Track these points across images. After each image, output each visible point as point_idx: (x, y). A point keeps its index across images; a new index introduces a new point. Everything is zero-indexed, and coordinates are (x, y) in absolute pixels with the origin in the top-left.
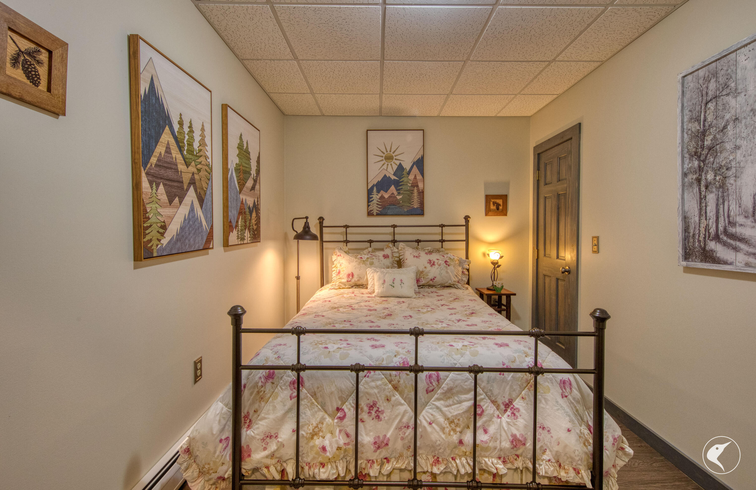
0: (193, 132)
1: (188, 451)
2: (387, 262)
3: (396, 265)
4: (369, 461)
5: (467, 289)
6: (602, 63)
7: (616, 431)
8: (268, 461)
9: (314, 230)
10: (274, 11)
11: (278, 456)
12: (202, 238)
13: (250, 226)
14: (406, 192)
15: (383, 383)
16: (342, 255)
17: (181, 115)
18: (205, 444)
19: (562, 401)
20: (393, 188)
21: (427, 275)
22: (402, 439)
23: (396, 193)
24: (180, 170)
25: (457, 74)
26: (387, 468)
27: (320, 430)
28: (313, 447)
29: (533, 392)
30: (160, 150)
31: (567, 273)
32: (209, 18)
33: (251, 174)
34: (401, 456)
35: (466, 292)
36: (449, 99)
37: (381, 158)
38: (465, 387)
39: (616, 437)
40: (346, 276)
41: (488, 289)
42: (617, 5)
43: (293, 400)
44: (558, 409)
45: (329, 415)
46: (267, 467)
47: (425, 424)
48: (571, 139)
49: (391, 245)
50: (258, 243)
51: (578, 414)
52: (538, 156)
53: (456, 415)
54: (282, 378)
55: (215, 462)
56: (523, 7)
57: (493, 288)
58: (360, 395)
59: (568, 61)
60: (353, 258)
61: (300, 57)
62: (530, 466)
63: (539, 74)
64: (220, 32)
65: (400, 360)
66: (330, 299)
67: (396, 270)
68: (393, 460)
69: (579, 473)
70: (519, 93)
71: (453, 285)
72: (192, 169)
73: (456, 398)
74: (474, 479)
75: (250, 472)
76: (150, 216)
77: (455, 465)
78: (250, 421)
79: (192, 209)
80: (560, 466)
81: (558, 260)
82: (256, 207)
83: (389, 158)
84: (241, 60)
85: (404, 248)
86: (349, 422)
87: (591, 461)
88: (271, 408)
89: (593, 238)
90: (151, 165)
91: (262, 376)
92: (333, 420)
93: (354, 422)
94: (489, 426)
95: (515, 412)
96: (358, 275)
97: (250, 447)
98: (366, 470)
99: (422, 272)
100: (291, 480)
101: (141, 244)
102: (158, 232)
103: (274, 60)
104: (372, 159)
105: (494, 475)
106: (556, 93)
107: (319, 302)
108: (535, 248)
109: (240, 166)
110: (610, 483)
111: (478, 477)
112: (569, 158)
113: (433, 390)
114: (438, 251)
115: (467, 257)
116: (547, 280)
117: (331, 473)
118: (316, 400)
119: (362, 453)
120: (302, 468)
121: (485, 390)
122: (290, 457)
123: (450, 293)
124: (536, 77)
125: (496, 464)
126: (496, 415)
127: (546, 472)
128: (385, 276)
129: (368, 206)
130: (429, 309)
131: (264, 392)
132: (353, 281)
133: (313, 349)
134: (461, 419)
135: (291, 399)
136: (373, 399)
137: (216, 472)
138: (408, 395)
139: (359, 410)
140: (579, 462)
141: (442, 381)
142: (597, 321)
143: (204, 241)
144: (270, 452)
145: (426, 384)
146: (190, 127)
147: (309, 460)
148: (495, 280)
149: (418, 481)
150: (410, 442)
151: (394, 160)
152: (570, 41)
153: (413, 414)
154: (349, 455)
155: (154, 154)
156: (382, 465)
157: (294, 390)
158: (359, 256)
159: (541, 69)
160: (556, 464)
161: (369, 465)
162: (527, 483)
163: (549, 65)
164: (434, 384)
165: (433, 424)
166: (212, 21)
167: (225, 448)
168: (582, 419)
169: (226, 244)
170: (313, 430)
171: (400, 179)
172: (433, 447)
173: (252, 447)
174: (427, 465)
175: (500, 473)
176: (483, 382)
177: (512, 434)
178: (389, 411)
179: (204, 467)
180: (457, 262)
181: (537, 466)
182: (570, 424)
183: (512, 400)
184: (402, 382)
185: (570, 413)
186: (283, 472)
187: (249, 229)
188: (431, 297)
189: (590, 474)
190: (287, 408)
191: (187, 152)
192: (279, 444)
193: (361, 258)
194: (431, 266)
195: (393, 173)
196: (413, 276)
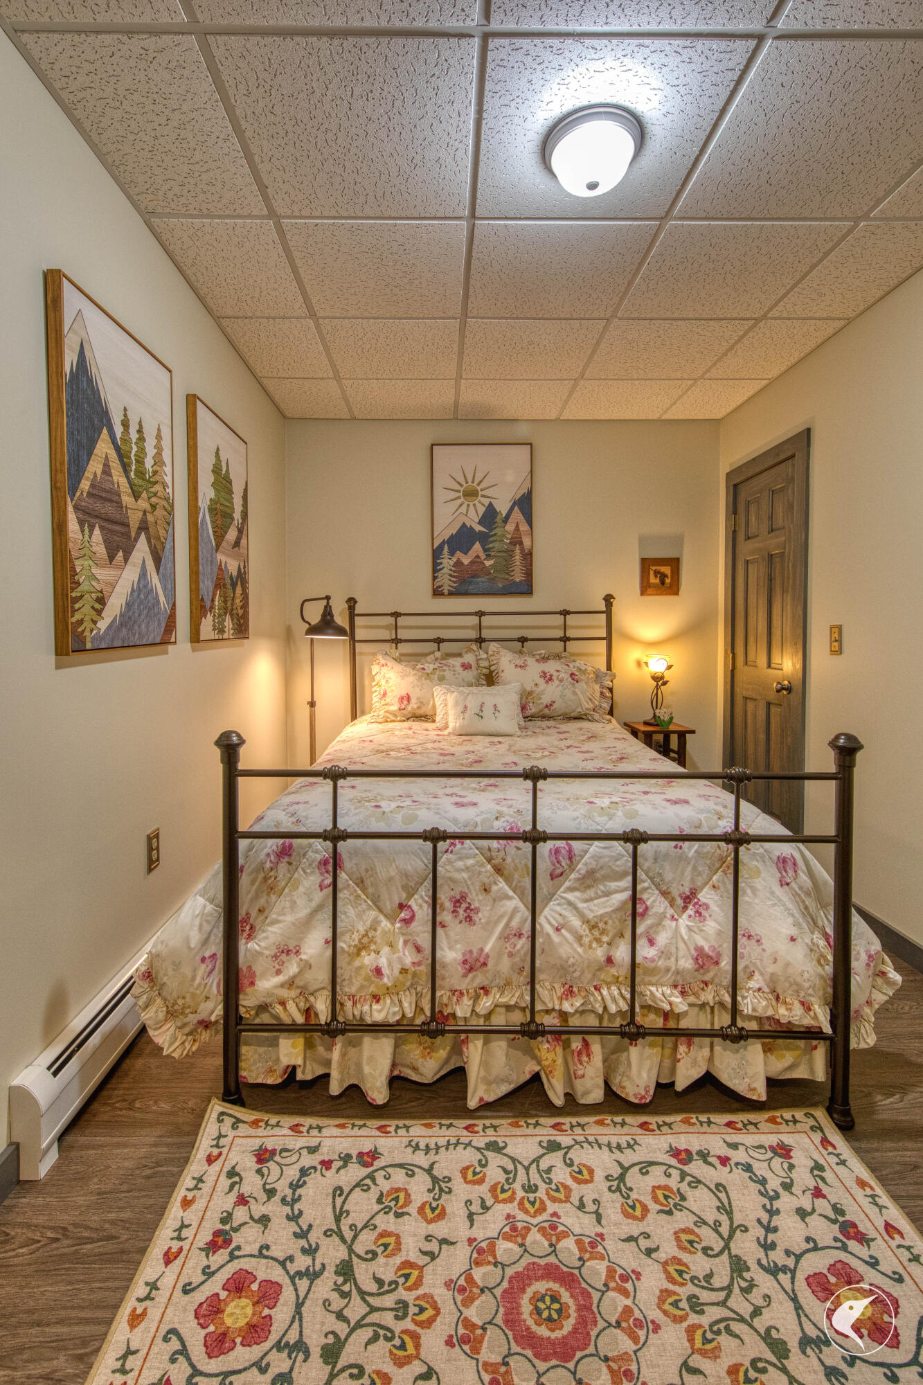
0: (145, 441)
1: (148, 975)
2: (469, 675)
3: (484, 682)
4: (454, 992)
5: (610, 721)
6: (850, 321)
7: (872, 944)
8: (284, 993)
9: (341, 619)
10: (281, 232)
11: (301, 984)
12: (159, 625)
13: (232, 610)
14: (501, 554)
15: (478, 862)
16: (389, 664)
17: (125, 410)
18: (177, 965)
19: (779, 891)
20: (477, 546)
21: (540, 698)
22: (511, 955)
23: (483, 556)
24: (124, 505)
25: (594, 341)
26: (486, 1004)
27: (372, 941)
28: (360, 968)
29: (731, 877)
30: (94, 469)
31: (785, 692)
32: (167, 243)
33: (233, 519)
34: (508, 983)
35: (609, 727)
36: (578, 388)
37: (457, 494)
38: (617, 869)
39: (873, 953)
40: (397, 699)
41: (646, 723)
42: (875, 219)
43: (324, 891)
44: (774, 905)
45: (385, 916)
46: (283, 1003)
47: (549, 929)
48: (793, 456)
49: (474, 646)
50: (245, 641)
51: (809, 913)
52: (735, 489)
53: (602, 915)
54: (304, 855)
55: (194, 995)
56: (713, 223)
57: (655, 722)
58: (439, 882)
59: (789, 319)
60: (408, 670)
61: (320, 313)
62: (727, 999)
63: (737, 342)
64: (185, 268)
65: (505, 824)
66: (371, 738)
67: (485, 689)
68: (494, 990)
69: (810, 1009)
70: (702, 377)
71: (586, 715)
72: (143, 504)
73: (601, 887)
74: (632, 1022)
75: (253, 1012)
76: (81, 581)
77: (599, 998)
78: (251, 928)
79: (143, 574)
80: (778, 998)
81: (770, 671)
82: (242, 578)
83: (471, 494)
84: (217, 319)
85: (498, 652)
86: (420, 928)
87: (830, 990)
88: (288, 904)
89: (831, 628)
90: (82, 493)
91: (270, 851)
92: (393, 924)
93: (429, 928)
94: (657, 933)
95: (701, 910)
96: (418, 698)
97: (254, 969)
98: (449, 1007)
99: (530, 693)
100: (323, 1023)
101: (67, 627)
102: (93, 607)
103: (274, 318)
104: (441, 496)
105: (666, 1015)
106: (767, 377)
107: (353, 742)
108: (729, 651)
109: (216, 503)
110: (863, 1031)
111: (639, 1019)
112: (790, 492)
113: (562, 874)
114: (558, 657)
115: (609, 668)
116: (750, 705)
117: (391, 1011)
118: (364, 890)
119: (444, 979)
120: (342, 1004)
121: (651, 874)
122: (322, 985)
123: (581, 729)
124: (731, 348)
125: (670, 996)
126: (668, 916)
127: (754, 1010)
128: (466, 698)
129: (434, 578)
130: (546, 753)
131: (276, 878)
132: (409, 708)
133: (356, 809)
134: (610, 922)
135: (321, 890)
136: (460, 889)
137: (196, 1012)
138: (519, 882)
139: (438, 906)
140: (811, 991)
141: (578, 858)
142: (840, 754)
143: (163, 630)
144: (287, 977)
145: (549, 863)
146: (140, 431)
147: (353, 990)
148: (659, 706)
149: (537, 1025)
150: (523, 960)
151: (479, 498)
152: (792, 282)
153: (528, 914)
154: (421, 982)
155: (86, 474)
156: (476, 998)
157: (326, 875)
158: (420, 666)
159: (741, 333)
160: (770, 996)
161: (455, 999)
162: (722, 1028)
163: (754, 326)
164: (563, 864)
165: (563, 931)
166: (171, 248)
167: (210, 972)
168: (815, 923)
169: (195, 638)
170: (360, 940)
171: (491, 530)
172: (563, 969)
173: (257, 969)
174: (552, 999)
175: (677, 1011)
176: (646, 860)
177: (696, 945)
178: (489, 908)
179: (175, 1003)
180: (592, 675)
181: (739, 998)
182: (793, 928)
183: (696, 890)
184: (509, 860)
185: (795, 911)
186: (308, 1012)
187: (231, 615)
188: (548, 735)
189: (829, 1012)
190: (314, 904)
191: (135, 475)
192: (303, 963)
193: (423, 669)
194: (547, 682)
195: (477, 520)
196: (515, 698)
